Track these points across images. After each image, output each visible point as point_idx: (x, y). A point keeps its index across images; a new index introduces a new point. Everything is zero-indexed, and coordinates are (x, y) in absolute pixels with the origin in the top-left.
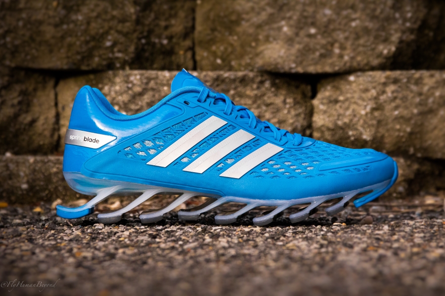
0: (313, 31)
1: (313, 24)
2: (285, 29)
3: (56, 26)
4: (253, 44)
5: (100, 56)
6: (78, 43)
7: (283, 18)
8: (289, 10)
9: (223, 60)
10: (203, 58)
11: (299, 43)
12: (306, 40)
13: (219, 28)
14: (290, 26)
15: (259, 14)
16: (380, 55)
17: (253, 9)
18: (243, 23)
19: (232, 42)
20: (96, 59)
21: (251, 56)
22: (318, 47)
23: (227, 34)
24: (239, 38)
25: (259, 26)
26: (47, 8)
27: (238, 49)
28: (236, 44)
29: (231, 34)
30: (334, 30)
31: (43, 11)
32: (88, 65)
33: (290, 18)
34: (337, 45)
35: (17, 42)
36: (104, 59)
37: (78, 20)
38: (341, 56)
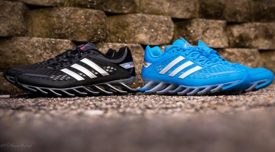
0: (153, 30)
1: (153, 28)
2: (145, 29)
3: (84, 25)
4: (133, 34)
5: (96, 37)
6: (91, 32)
7: (144, 25)
8: (145, 23)
9: (121, 39)
10: (113, 39)
11: (149, 34)
12: (151, 33)
13: (119, 28)
14: (146, 28)
15: (136, 23)
16: (169, 40)
17: (134, 22)
18: (130, 26)
19: (125, 33)
20: (95, 38)
21: (133, 38)
22: (154, 36)
23: (122, 30)
24: (128, 32)
25: (136, 28)
26: (80, 19)
27: (128, 36)
28: (127, 34)
29: (124, 30)
30: (158, 30)
31: (79, 20)
32: (93, 41)
33: (146, 25)
34: (159, 36)
35: (72, 31)
36: (98, 39)
37: (90, 23)
38: (159, 39)
